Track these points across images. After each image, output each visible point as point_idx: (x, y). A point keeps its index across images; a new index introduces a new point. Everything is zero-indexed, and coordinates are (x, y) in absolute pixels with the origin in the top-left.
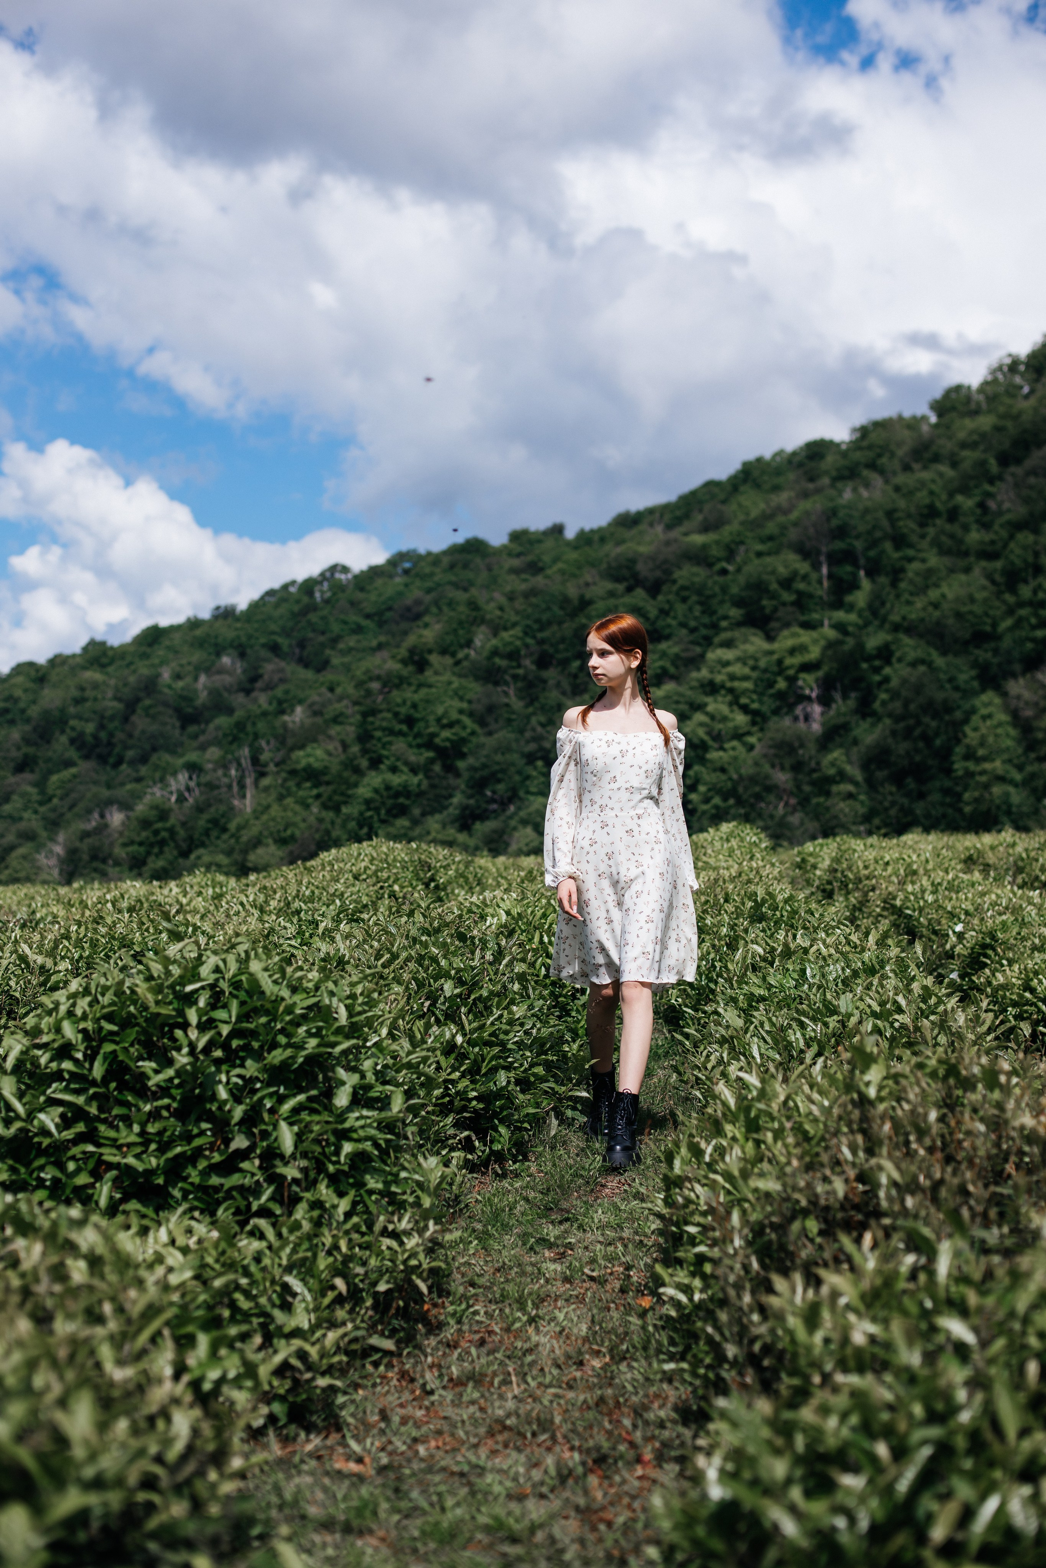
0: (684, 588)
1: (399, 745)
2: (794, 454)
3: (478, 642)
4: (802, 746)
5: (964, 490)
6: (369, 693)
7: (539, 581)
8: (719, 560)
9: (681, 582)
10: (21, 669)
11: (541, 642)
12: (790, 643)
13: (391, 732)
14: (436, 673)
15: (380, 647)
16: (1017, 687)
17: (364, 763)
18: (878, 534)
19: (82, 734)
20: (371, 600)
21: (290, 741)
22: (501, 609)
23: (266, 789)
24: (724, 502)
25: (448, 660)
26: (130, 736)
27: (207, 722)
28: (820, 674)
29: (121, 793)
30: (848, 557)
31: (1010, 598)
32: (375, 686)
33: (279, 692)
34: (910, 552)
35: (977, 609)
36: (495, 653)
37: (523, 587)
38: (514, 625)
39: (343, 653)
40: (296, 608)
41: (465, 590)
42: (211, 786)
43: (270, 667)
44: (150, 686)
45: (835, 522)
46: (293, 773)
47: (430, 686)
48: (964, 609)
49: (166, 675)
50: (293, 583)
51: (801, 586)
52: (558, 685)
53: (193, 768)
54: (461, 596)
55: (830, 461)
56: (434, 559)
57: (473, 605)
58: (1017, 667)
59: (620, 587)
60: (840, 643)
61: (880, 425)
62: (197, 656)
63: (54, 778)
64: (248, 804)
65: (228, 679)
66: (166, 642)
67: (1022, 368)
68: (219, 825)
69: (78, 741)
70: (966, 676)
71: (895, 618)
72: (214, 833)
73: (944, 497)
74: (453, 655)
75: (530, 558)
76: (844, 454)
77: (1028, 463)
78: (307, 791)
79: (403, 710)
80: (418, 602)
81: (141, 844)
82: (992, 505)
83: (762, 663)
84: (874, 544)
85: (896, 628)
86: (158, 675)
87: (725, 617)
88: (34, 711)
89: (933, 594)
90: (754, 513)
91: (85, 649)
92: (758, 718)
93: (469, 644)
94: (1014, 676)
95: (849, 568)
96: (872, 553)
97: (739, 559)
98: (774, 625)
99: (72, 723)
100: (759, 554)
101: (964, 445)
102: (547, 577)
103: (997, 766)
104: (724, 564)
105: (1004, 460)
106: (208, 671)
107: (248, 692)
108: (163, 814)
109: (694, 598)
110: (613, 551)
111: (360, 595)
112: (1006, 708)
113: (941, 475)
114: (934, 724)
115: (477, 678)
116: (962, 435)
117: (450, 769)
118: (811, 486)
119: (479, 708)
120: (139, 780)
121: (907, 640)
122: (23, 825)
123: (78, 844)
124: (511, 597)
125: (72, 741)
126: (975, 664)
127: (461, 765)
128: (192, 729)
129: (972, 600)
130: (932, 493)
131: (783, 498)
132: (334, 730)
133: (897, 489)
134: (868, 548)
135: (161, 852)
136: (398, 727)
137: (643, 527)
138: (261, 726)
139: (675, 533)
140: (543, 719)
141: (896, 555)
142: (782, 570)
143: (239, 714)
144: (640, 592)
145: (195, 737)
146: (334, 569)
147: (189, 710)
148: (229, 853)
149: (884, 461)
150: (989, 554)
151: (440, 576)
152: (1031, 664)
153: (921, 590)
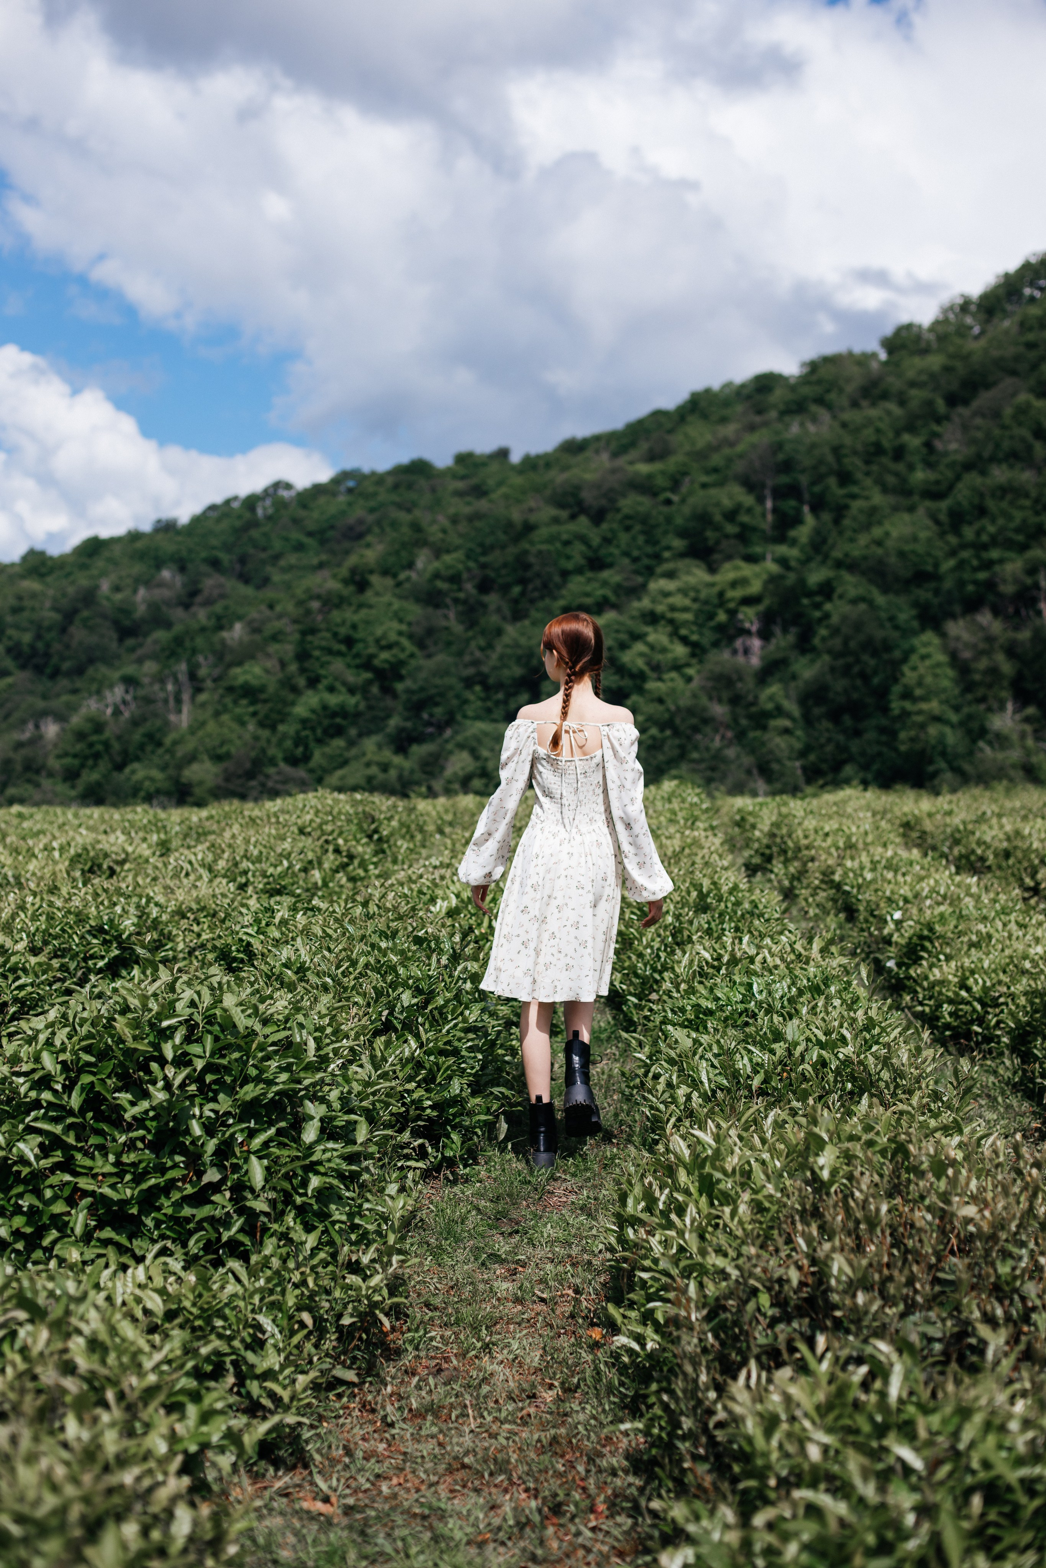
0: (628, 517)
1: (338, 665)
2: (743, 386)
3: (420, 564)
4: (740, 679)
5: (911, 428)
6: (308, 612)
7: (483, 505)
8: (664, 490)
9: (626, 511)
11: (483, 566)
12: (731, 575)
13: (330, 651)
14: (378, 594)
15: (321, 566)
16: (956, 628)
17: (301, 682)
18: (823, 469)
19: (18, 644)
20: (314, 518)
21: (228, 658)
22: (444, 531)
23: (203, 705)
24: (670, 431)
25: (389, 582)
26: (67, 647)
27: (146, 635)
28: (761, 608)
29: (57, 704)
30: (792, 491)
31: (953, 540)
32: (315, 605)
33: (218, 608)
34: (855, 489)
35: (920, 548)
36: (437, 576)
37: (467, 510)
38: (457, 548)
39: (284, 570)
40: (238, 524)
41: (409, 510)
42: (148, 700)
43: (210, 583)
44: (89, 597)
45: (781, 457)
46: (230, 689)
47: (370, 607)
48: (907, 548)
49: (105, 586)
50: (236, 498)
51: (745, 518)
52: (499, 610)
53: (130, 681)
54: (404, 517)
55: (778, 395)
56: (378, 479)
57: (416, 527)
58: (957, 608)
59: (564, 514)
60: (781, 577)
61: (829, 361)
62: (138, 569)
64: (184, 718)
65: (166, 593)
66: (106, 554)
67: (973, 308)
68: (154, 740)
69: (14, 651)
70: (905, 615)
71: (837, 554)
72: (149, 748)
73: (891, 435)
74: (395, 576)
75: (474, 481)
76: (793, 388)
77: (975, 404)
78: (244, 708)
79: (343, 631)
80: (361, 522)
81: (75, 756)
82: (938, 445)
83: (703, 595)
84: (819, 479)
85: (839, 564)
86: (97, 587)
87: (668, 548)
89: (877, 532)
90: (700, 444)
91: (25, 558)
92: (697, 650)
93: (410, 565)
94: (953, 617)
95: (793, 503)
96: (817, 489)
97: (684, 489)
98: (716, 556)
99: (10, 632)
100: (704, 486)
101: (913, 384)
102: (491, 501)
103: (934, 706)
104: (668, 495)
105: (952, 400)
106: (148, 583)
107: (187, 606)
108: (98, 727)
109: (638, 527)
110: (559, 478)
111: (302, 513)
112: (945, 648)
113: (889, 413)
114: (872, 662)
115: (418, 600)
116: (911, 374)
117: (387, 690)
118: (758, 419)
119: (418, 630)
120: (75, 691)
121: (849, 578)
123: (11, 754)
124: (454, 520)
125: (9, 650)
126: (916, 604)
127: (399, 687)
128: (130, 642)
129: (915, 539)
130: (878, 431)
131: (729, 430)
132: (273, 648)
133: (844, 425)
134: (813, 483)
135: (95, 765)
136: (337, 647)
137: (588, 453)
138: (199, 641)
139: (621, 461)
140: (482, 642)
141: (841, 492)
142: (727, 503)
143: (178, 628)
144: (583, 520)
145: (132, 650)
146: (277, 485)
147: (127, 623)
148: (164, 768)
149: (832, 396)
150: (934, 494)
151: (383, 496)
152: (972, 606)
153: (864, 528)
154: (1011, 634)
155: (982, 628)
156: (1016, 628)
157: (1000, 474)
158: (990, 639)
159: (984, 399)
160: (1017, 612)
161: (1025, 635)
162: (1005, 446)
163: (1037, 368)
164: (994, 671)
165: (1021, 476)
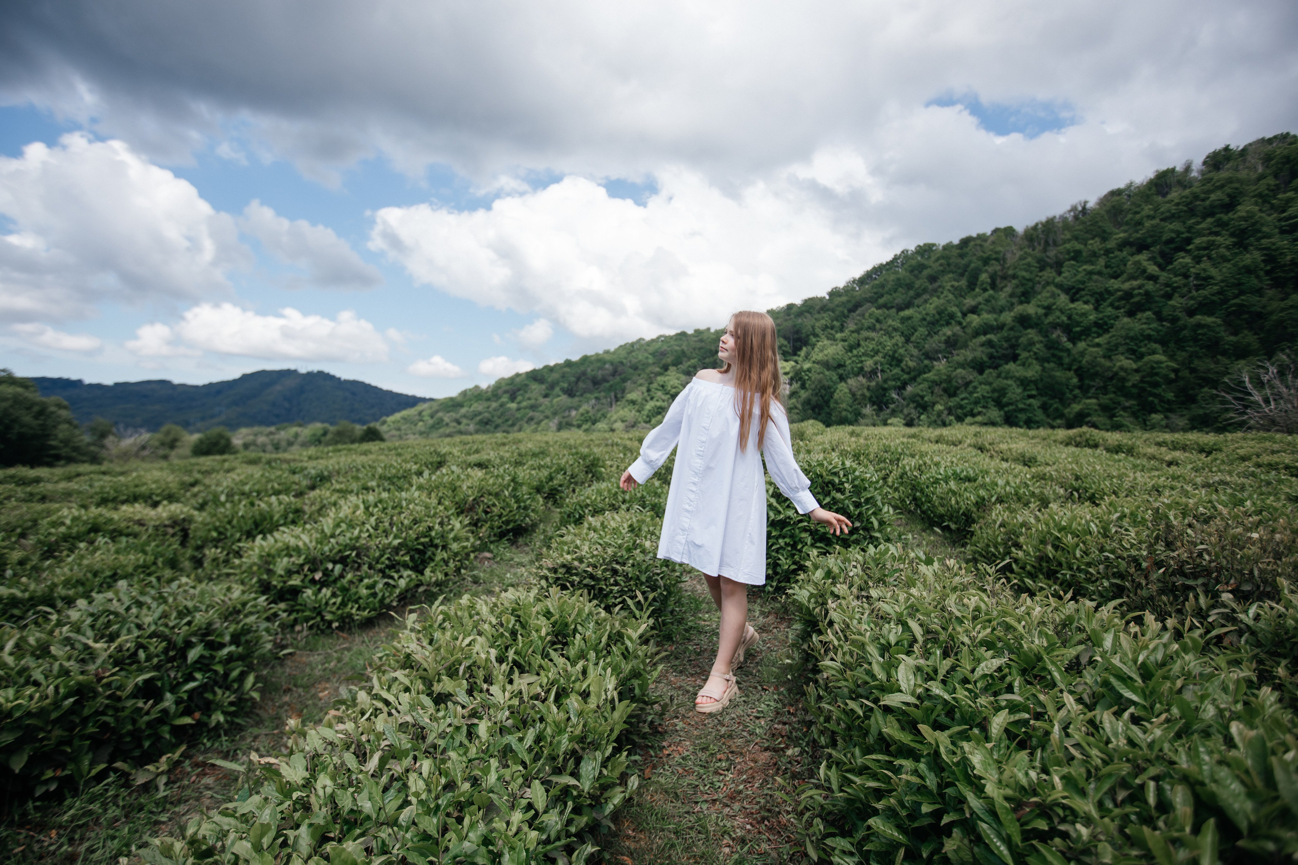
1: (659, 394)
7: (702, 345)
10: (546, 367)
16: (851, 382)
26: (578, 388)
27: (601, 384)
28: (789, 376)
29: (575, 405)
30: (799, 340)
31: (850, 354)
32: (653, 375)
33: (623, 376)
34: (818, 339)
35: (839, 357)
36: (689, 366)
37: (698, 346)
38: (695, 358)
39: (643, 365)
40: (628, 351)
41: (680, 347)
42: (602, 404)
43: (621, 369)
44: (584, 373)
45: (795, 329)
46: (627, 401)
47: (669, 376)
48: (835, 357)
49: (589, 370)
50: (628, 343)
53: (597, 398)
54: (679, 349)
55: (794, 309)
56: (671, 337)
57: (683, 352)
58: (851, 376)
60: (796, 367)
61: (810, 299)
62: (598, 365)
63: (555, 400)
64: (613, 410)
65: (607, 372)
66: (590, 360)
67: (856, 282)
68: (604, 416)
69: (562, 390)
70: (835, 378)
77: (857, 312)
78: (631, 407)
81: (581, 421)
85: (814, 362)
88: (550, 380)
89: (826, 352)
94: (850, 378)
96: (806, 339)
101: (837, 306)
102: (704, 344)
103: (844, 406)
105: (850, 311)
106: (601, 369)
107: (613, 376)
108: (588, 412)
111: (648, 348)
112: (847, 388)
113: (829, 315)
114: (825, 392)
116: (836, 303)
118: (789, 318)
120: (580, 402)
122: (545, 414)
123: (562, 420)
126: (838, 374)
128: (597, 386)
129: (838, 354)
130: (826, 321)
132: (639, 388)
133: (815, 319)
134: (805, 337)
135: (586, 424)
138: (618, 387)
141: (814, 340)
143: (611, 383)
145: (597, 389)
146: (640, 339)
147: (596, 381)
150: (844, 340)
151: (672, 343)
152: (857, 375)
153: (821, 351)
154: (869, 383)
155: (859, 381)
156: (870, 381)
158: (862, 385)
159: (860, 310)
160: (871, 376)
161: (873, 384)
162: (866, 325)
163: (876, 300)
164: (863, 395)
165: (872, 334)
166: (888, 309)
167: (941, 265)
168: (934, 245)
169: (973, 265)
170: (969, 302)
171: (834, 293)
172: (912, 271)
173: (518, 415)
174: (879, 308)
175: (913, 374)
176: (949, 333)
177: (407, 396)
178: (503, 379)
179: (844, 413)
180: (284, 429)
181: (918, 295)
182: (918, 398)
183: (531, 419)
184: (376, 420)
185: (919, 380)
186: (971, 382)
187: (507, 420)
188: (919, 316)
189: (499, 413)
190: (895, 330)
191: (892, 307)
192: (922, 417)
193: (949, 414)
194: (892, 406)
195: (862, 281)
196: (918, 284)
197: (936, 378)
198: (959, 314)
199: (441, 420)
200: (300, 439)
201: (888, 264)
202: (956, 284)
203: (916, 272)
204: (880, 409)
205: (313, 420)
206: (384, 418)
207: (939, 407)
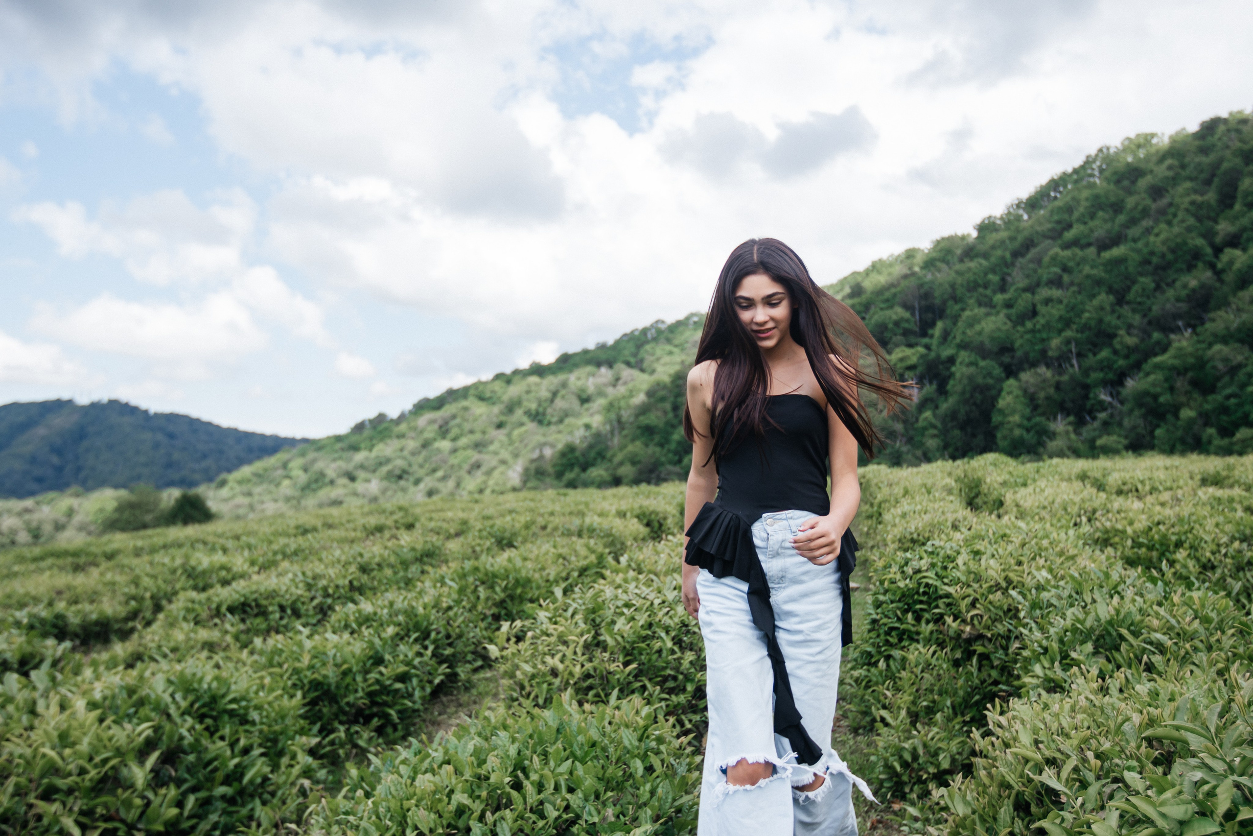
2: (899, 256)
4: (908, 411)
5: (993, 270)
10: (498, 376)
12: (900, 355)
16: (1026, 376)
18: (946, 296)
19: (530, 410)
21: (637, 412)
23: (626, 436)
26: (554, 409)
27: (594, 401)
28: (917, 372)
29: (550, 439)
30: (931, 309)
31: (1020, 329)
33: (630, 386)
34: (964, 306)
35: (1002, 335)
40: (638, 342)
42: (597, 435)
43: (626, 373)
44: (564, 386)
45: (922, 291)
46: (639, 427)
48: (995, 335)
49: (572, 378)
50: (636, 330)
51: (906, 325)
53: (587, 426)
55: (919, 258)
58: (1025, 366)
60: (927, 355)
62: (589, 368)
63: (516, 433)
64: (615, 444)
65: (604, 380)
66: (572, 361)
67: (1023, 205)
68: (602, 455)
69: (528, 413)
70: (998, 371)
71: (956, 340)
72: (599, 460)
73: (982, 276)
76: (926, 256)
77: (1029, 256)
78: (647, 437)
81: (561, 466)
82: (1008, 279)
85: (958, 346)
86: (568, 378)
88: (505, 398)
89: (978, 327)
91: (531, 366)
94: (1023, 370)
95: (930, 315)
96: (943, 307)
97: (872, 311)
98: (892, 345)
99: (525, 403)
100: (882, 309)
101: (992, 248)
103: (1016, 419)
105: (1015, 255)
106: (594, 376)
107: (614, 386)
108: (572, 449)
111: (671, 335)
112: (1020, 388)
113: (981, 265)
116: (991, 242)
118: (909, 272)
122: (501, 456)
125: (525, 413)
126: (1001, 364)
128: (586, 406)
129: (999, 330)
130: (975, 274)
131: (894, 279)
132: (660, 405)
133: (956, 272)
134: (941, 304)
135: (571, 470)
141: (955, 308)
142: (894, 317)
143: (610, 398)
145: (587, 410)
146: (657, 322)
147: (584, 396)
148: (606, 470)
149: (949, 257)
150: (1008, 306)
152: (1034, 365)
153: (971, 325)
154: (1057, 378)
155: (1040, 375)
156: (1060, 374)
157: (1045, 292)
158: (1046, 381)
159: (1033, 253)
160: (1060, 366)
161: (1065, 378)
162: (1045, 278)
163: (1060, 234)
164: (1048, 398)
165: (1056, 293)
166: (1082, 247)
167: (1170, 168)
168: (1153, 135)
169: (1225, 165)
170: (1224, 228)
171: (986, 228)
172: (1118, 182)
173: (454, 460)
174: (1067, 246)
175: (1134, 358)
176: (1193, 283)
177: (263, 436)
178: (427, 400)
179: (1017, 432)
180: (49, 502)
181: (1133, 221)
182: (1149, 400)
183: (477, 466)
184: (210, 480)
185: (1146, 367)
186: (1240, 366)
187: (434, 471)
188: (1137, 257)
189: (420, 459)
190: (1098, 282)
191: (1089, 245)
192: (1158, 432)
193: (1206, 424)
194: (1102, 416)
195: (1033, 204)
196: (1130, 202)
197: (1176, 362)
198: (1209, 250)
199: (322, 475)
200: (77, 519)
201: (1075, 171)
202: (1199, 198)
203: (1126, 183)
204: (1080, 423)
205: (101, 483)
206: (224, 476)
207: (1187, 413)
